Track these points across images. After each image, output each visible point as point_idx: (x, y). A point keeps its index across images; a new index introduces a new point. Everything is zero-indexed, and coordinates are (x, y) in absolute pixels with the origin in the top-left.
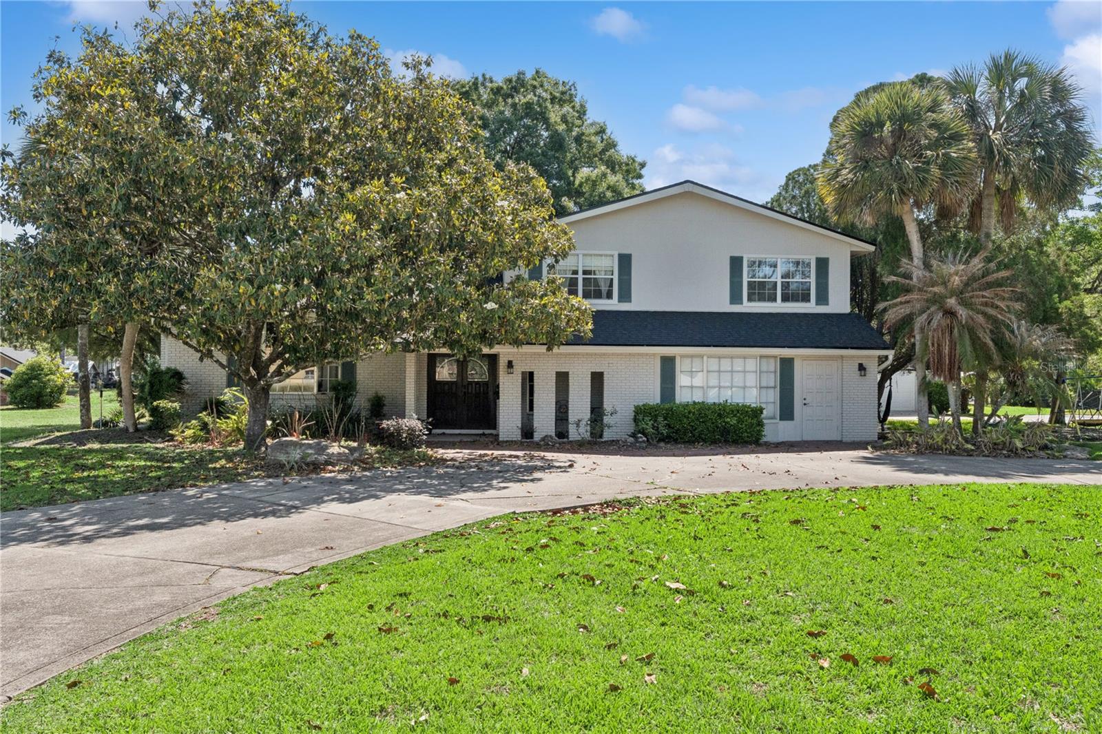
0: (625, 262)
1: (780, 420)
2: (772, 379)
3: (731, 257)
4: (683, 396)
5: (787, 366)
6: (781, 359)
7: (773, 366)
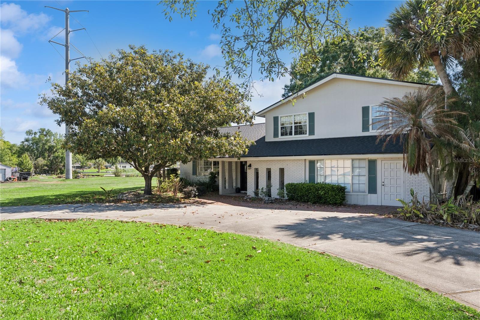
0: (312, 116)
1: (369, 193)
2: (365, 171)
3: (362, 107)
4: (320, 180)
5: (372, 164)
6: (368, 160)
7: (365, 164)
